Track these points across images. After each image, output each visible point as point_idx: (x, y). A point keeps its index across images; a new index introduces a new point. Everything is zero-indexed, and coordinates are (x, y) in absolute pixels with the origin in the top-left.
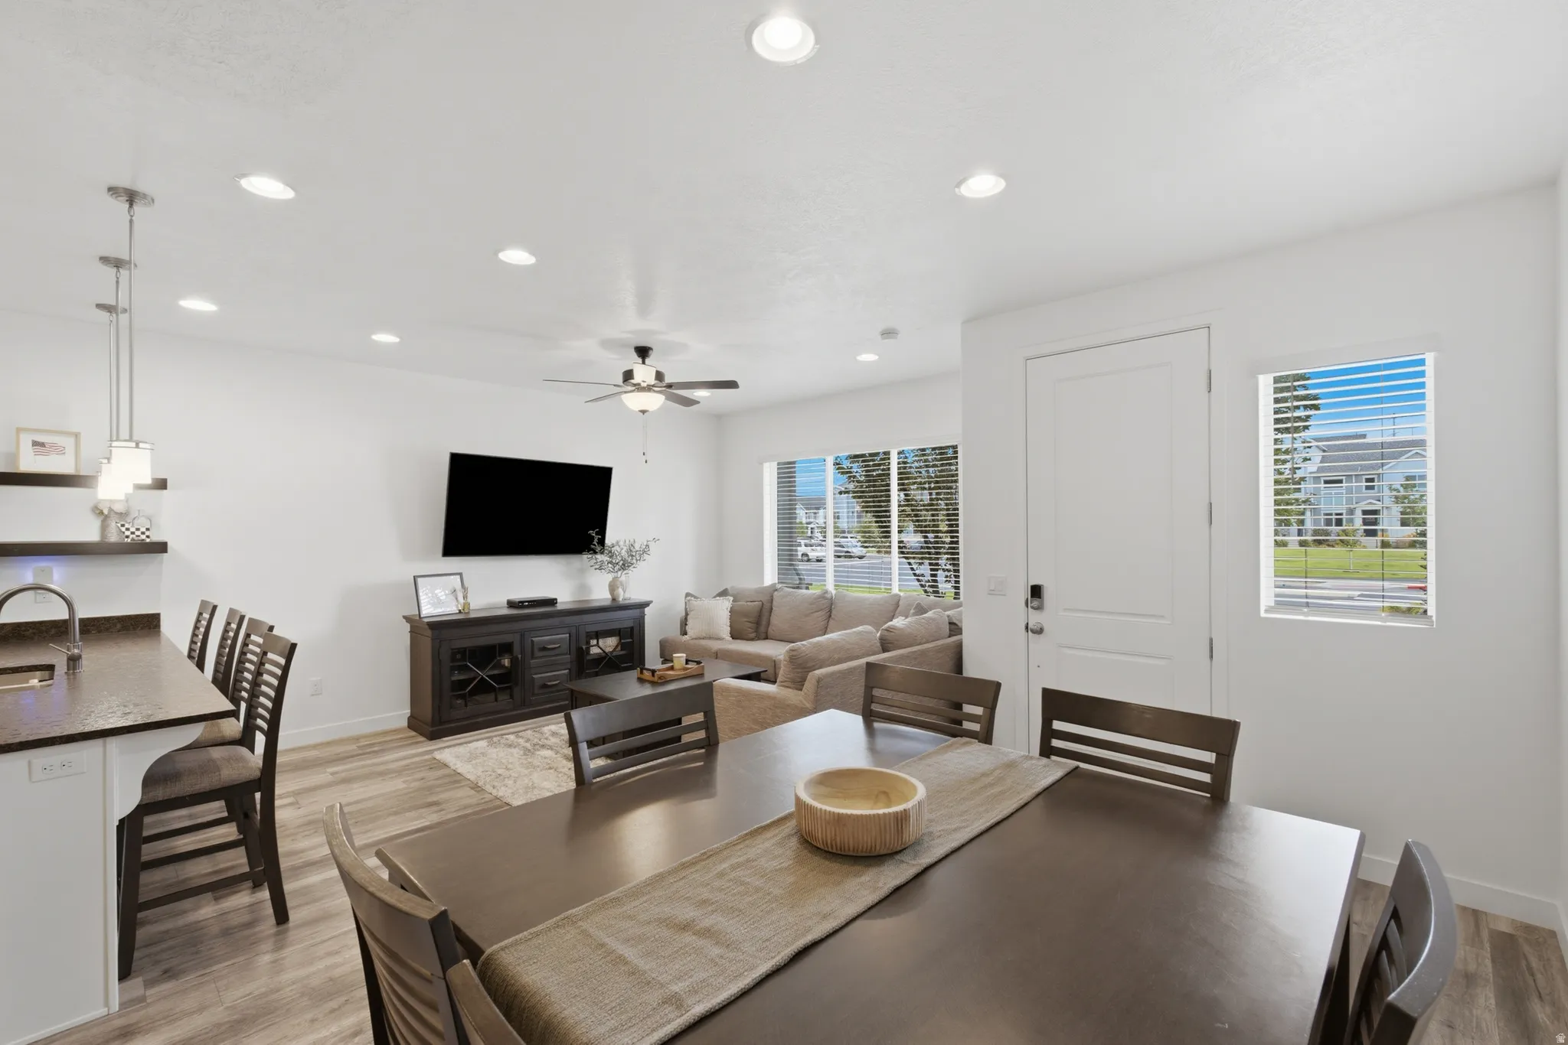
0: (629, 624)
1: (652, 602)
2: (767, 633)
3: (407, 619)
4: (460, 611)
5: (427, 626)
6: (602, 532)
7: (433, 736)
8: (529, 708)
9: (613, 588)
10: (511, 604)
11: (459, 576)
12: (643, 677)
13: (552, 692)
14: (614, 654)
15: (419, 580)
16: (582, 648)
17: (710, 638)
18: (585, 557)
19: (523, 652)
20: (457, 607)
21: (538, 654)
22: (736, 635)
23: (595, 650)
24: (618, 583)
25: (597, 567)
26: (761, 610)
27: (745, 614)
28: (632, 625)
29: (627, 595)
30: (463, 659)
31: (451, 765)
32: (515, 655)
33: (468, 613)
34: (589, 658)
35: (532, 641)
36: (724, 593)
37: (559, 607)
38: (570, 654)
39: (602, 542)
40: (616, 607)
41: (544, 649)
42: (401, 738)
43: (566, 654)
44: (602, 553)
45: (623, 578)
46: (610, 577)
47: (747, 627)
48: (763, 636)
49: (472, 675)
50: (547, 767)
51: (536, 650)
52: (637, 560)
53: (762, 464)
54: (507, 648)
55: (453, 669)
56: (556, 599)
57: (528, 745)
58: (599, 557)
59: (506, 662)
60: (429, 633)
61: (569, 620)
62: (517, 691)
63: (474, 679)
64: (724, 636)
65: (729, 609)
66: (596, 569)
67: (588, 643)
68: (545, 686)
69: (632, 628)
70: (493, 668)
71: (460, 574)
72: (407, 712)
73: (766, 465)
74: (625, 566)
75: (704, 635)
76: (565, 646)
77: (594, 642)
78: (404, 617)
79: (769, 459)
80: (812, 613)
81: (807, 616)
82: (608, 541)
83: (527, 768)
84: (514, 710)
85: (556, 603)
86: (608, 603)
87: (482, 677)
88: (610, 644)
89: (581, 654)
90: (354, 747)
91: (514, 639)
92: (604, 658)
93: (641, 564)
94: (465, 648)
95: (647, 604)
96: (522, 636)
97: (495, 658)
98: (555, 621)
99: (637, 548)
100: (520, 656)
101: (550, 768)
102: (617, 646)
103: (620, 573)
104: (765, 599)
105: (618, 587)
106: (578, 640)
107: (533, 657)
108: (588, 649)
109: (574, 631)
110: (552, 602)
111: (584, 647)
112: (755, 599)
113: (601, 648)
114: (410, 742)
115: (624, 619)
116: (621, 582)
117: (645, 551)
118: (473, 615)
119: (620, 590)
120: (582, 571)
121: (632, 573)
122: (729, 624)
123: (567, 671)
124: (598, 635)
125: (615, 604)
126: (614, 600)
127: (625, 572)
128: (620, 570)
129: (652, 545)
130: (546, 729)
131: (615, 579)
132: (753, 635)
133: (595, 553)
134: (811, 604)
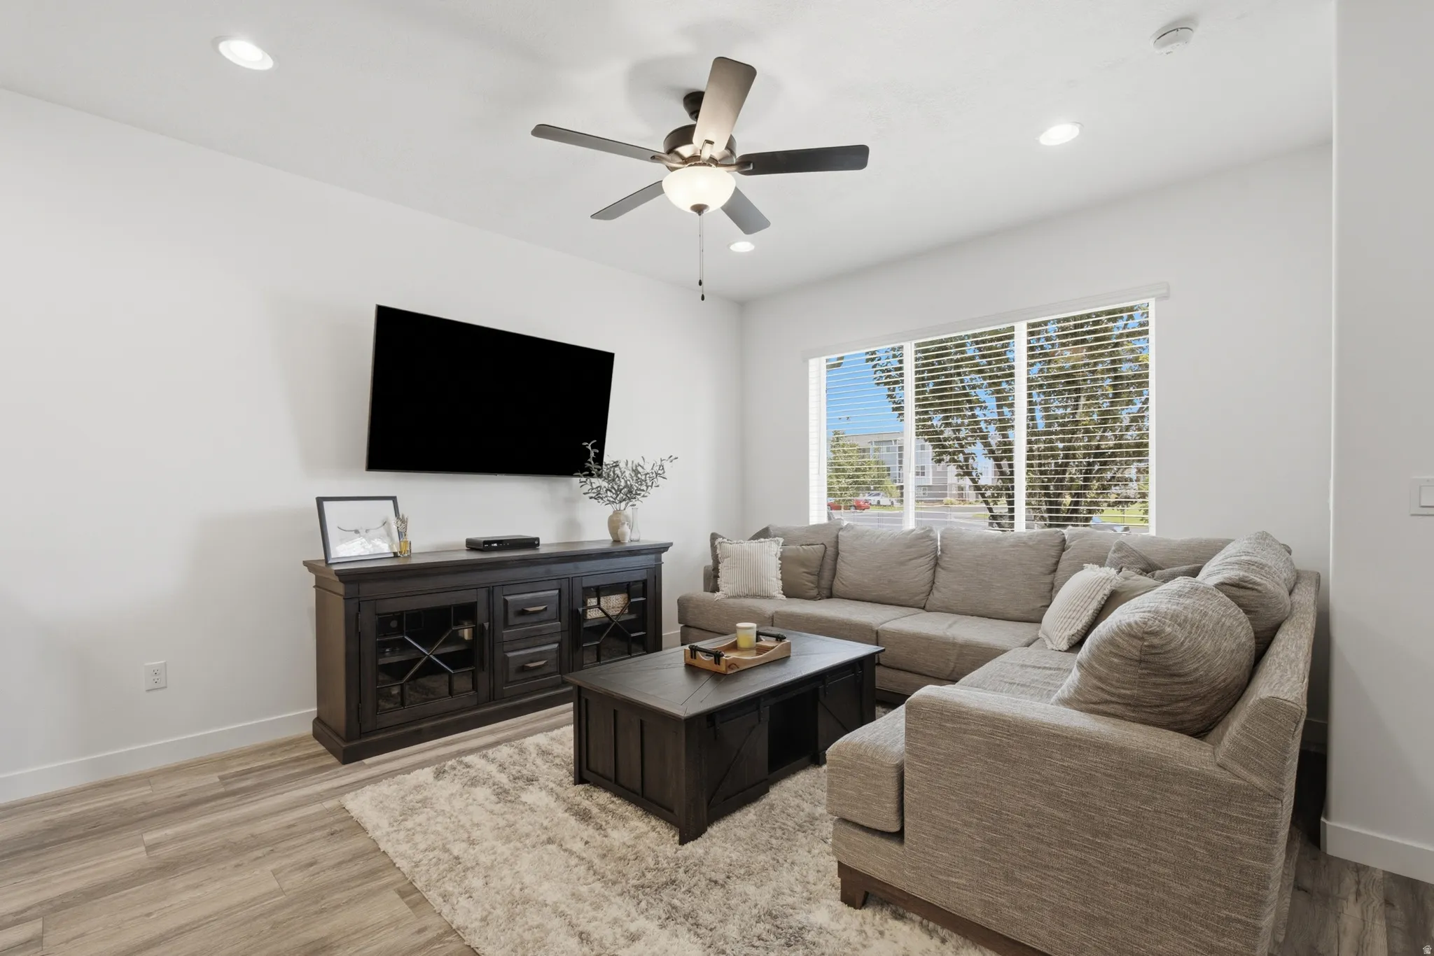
0: (639, 576)
1: (671, 544)
2: (831, 589)
3: (310, 565)
4: (395, 553)
5: (337, 579)
6: (600, 445)
7: (349, 756)
8: (501, 703)
9: (614, 524)
10: (472, 545)
11: (391, 502)
12: (694, 662)
13: (536, 677)
14: (623, 618)
15: (326, 504)
16: (578, 611)
17: (755, 596)
18: (575, 481)
19: (491, 617)
20: (391, 547)
21: (513, 620)
22: (791, 591)
23: (593, 614)
24: (622, 518)
25: (594, 495)
26: (824, 557)
27: (802, 562)
28: (645, 578)
29: (634, 537)
30: (399, 630)
31: (369, 826)
32: (479, 621)
33: (409, 557)
34: (586, 625)
35: (506, 602)
36: (764, 534)
37: (543, 550)
38: (560, 621)
39: (599, 459)
40: (619, 550)
41: (523, 613)
42: (298, 759)
43: (554, 620)
44: (600, 476)
45: (629, 511)
46: (609, 510)
47: (807, 581)
48: (825, 592)
49: (414, 655)
50: (544, 837)
51: (511, 615)
52: (647, 487)
53: (806, 361)
54: (467, 612)
55: (382, 646)
56: (538, 539)
57: (503, 779)
58: (596, 482)
59: (466, 634)
60: (340, 588)
61: (558, 569)
62: (483, 677)
63: (419, 659)
64: (775, 593)
65: (779, 555)
66: (591, 498)
67: (585, 603)
68: (523, 669)
69: (645, 582)
70: (445, 643)
71: (394, 499)
72: (313, 710)
73: (813, 363)
74: (630, 494)
75: (746, 592)
76: (553, 608)
77: (592, 602)
78: (306, 563)
79: (817, 353)
80: (910, 560)
81: (902, 563)
82: (607, 459)
83: (508, 840)
84: (477, 706)
85: (538, 544)
86: (606, 546)
87: (429, 660)
88: (614, 603)
89: (577, 617)
90: (214, 778)
91: (480, 597)
92: (608, 625)
93: (652, 491)
94: (402, 612)
95: (664, 548)
96: (490, 592)
97: (450, 627)
98: (539, 570)
99: (648, 469)
100: (486, 625)
101: (550, 841)
102: (624, 608)
103: (623, 504)
104: (828, 540)
105: (623, 524)
106: (571, 599)
107: (506, 625)
108: (585, 612)
109: (565, 584)
110: (532, 543)
111: (580, 610)
112: (811, 541)
113: (603, 611)
114: (311, 766)
115: (633, 568)
116: (627, 517)
117: (659, 473)
118: (415, 561)
119: (626, 528)
120: (570, 502)
121: (640, 503)
122: (780, 576)
123: (556, 646)
124: (599, 592)
125: (618, 548)
126: (617, 541)
127: (631, 503)
128: (624, 500)
129: (667, 465)
130: (530, 742)
131: (617, 513)
132: (814, 592)
133: (591, 475)
134: (910, 547)
